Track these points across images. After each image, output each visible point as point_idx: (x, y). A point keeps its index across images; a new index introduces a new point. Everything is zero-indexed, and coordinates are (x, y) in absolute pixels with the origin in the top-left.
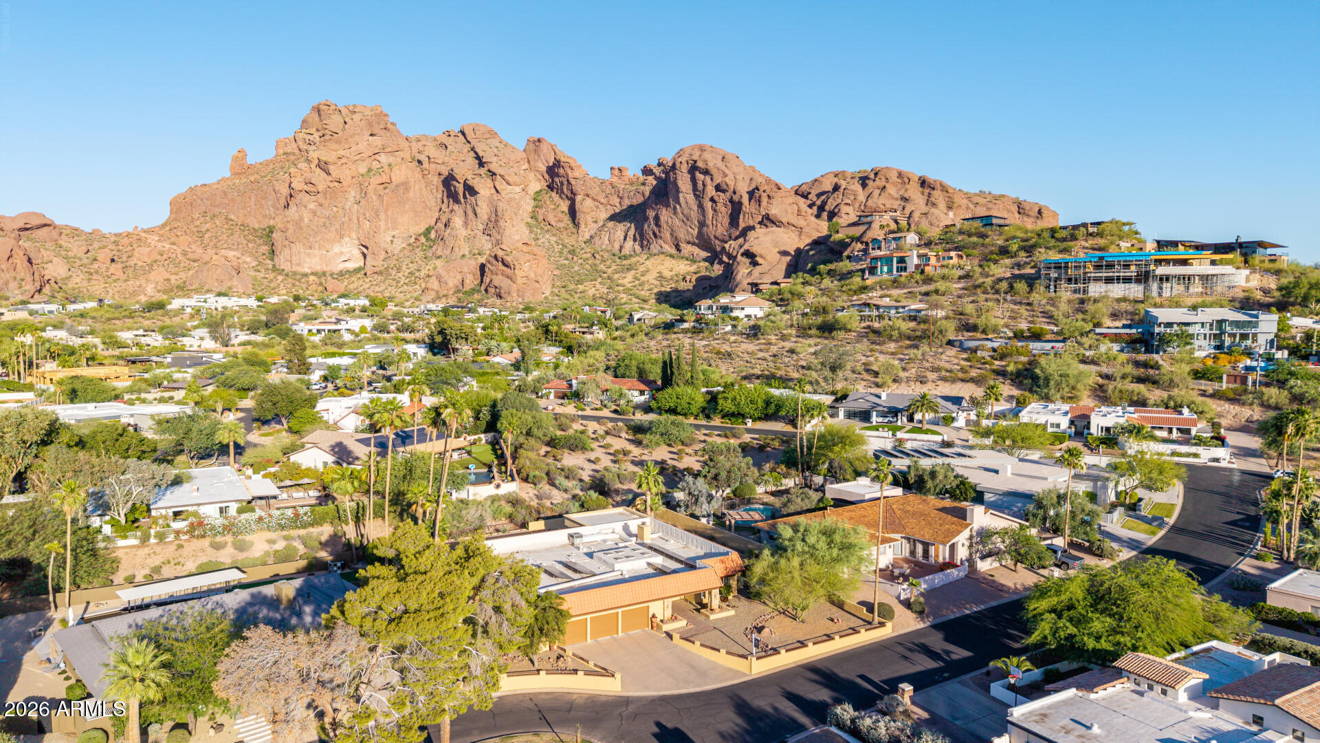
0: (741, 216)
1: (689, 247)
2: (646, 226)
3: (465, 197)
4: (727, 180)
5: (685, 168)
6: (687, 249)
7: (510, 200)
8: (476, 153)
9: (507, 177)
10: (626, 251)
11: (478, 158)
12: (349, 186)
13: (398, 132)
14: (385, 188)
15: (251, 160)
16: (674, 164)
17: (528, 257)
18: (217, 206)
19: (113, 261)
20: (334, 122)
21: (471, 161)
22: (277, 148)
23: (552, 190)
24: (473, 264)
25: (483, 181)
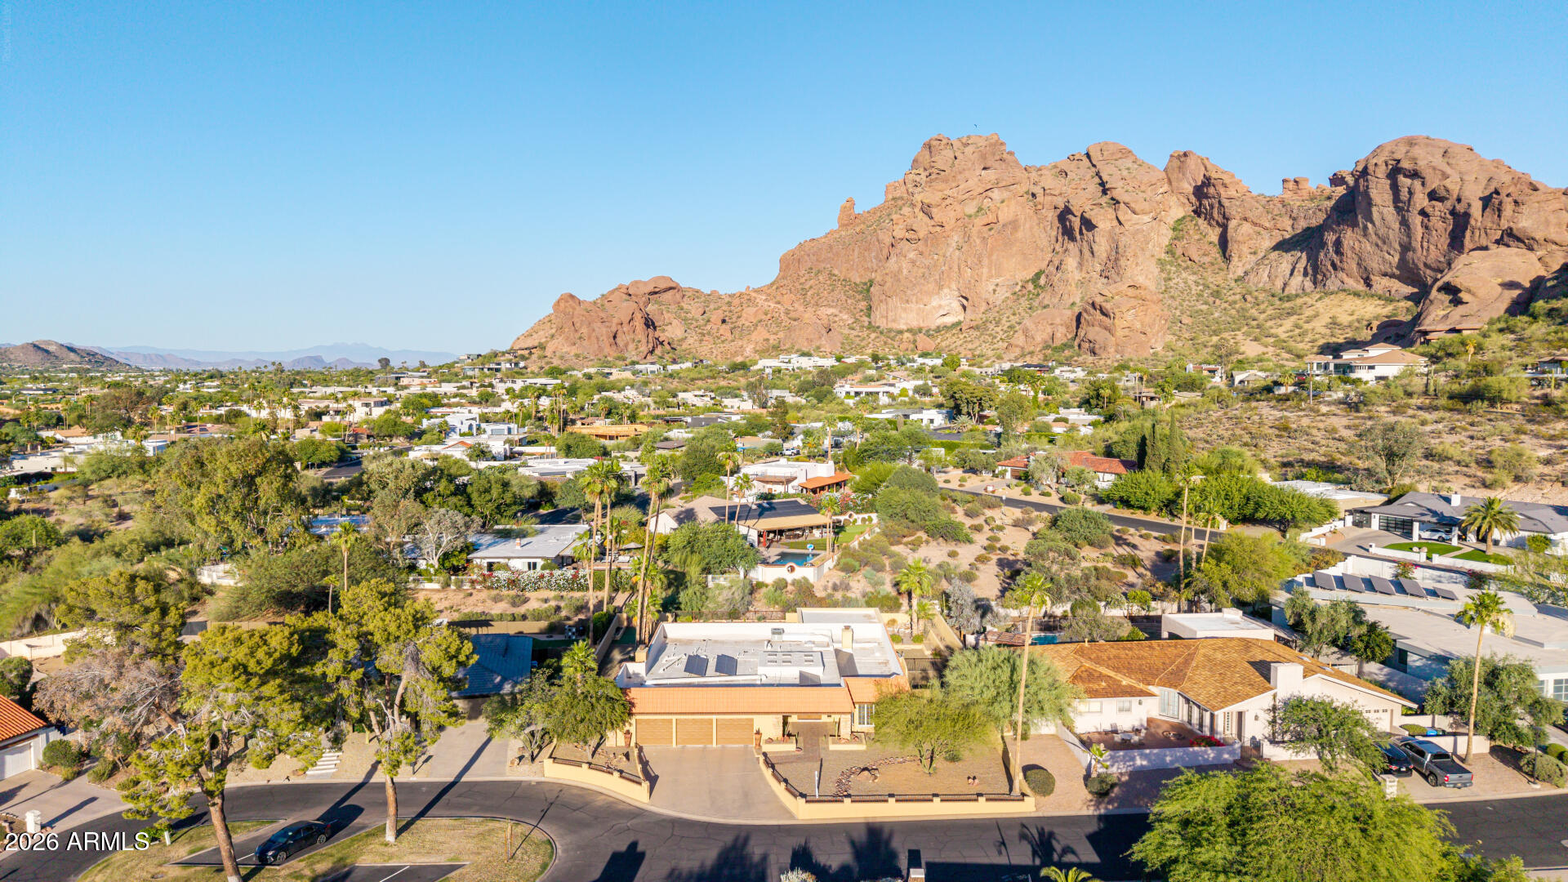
0: (1468, 233)
1: (1386, 281)
2: (1322, 255)
3: (1081, 233)
4: (1447, 183)
5: (1382, 172)
6: (1381, 284)
7: (1137, 232)
8: (1100, 178)
9: (1132, 205)
10: (1292, 289)
11: (1102, 184)
12: (952, 230)
13: (1016, 161)
14: (990, 230)
15: (858, 210)
16: (1366, 168)
17: (1133, 302)
18: (823, 261)
19: (724, 321)
20: (943, 159)
21: (1093, 187)
22: (886, 193)
23: (1199, 216)
24: (1069, 315)
25: (1102, 211)
